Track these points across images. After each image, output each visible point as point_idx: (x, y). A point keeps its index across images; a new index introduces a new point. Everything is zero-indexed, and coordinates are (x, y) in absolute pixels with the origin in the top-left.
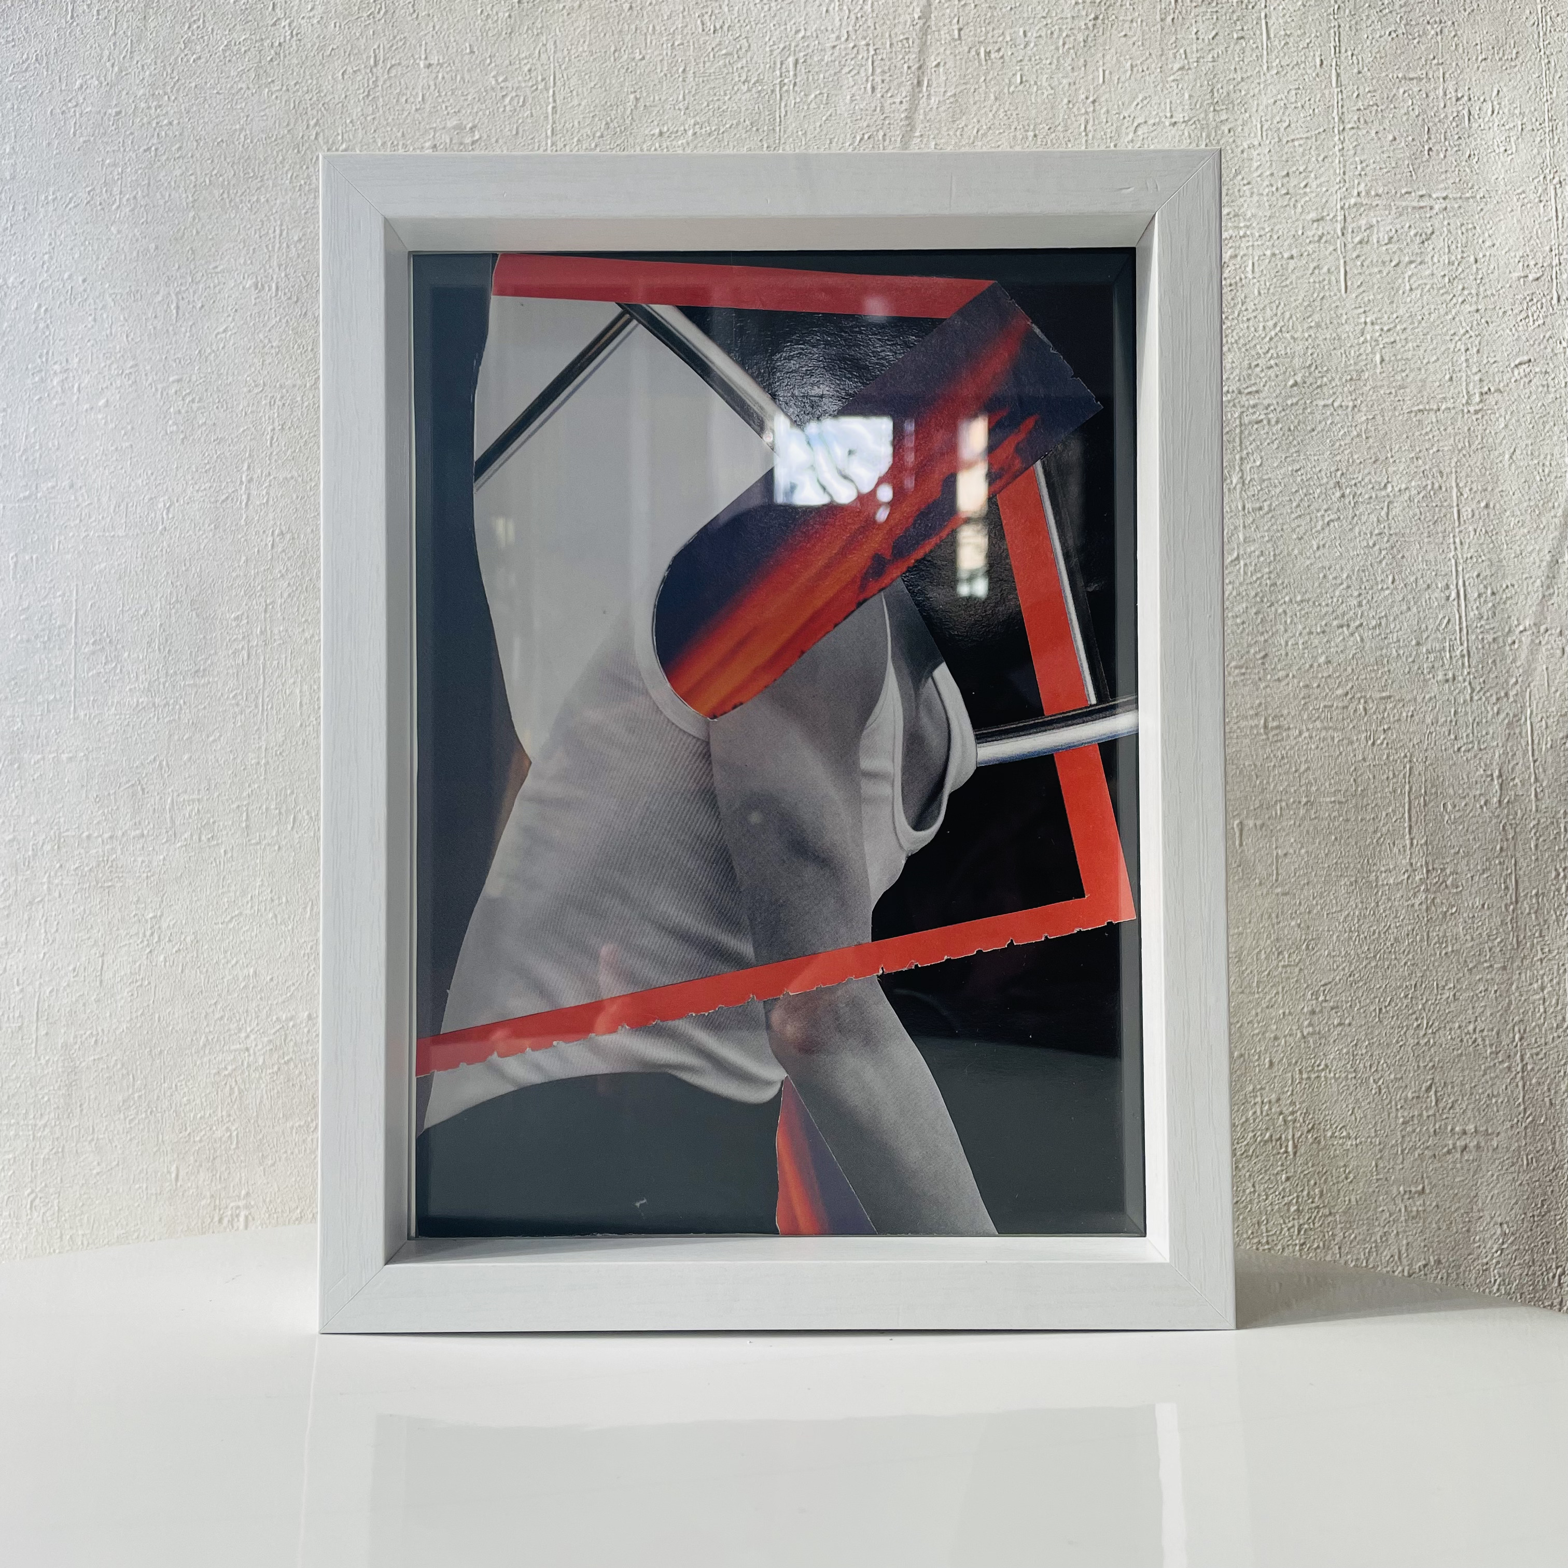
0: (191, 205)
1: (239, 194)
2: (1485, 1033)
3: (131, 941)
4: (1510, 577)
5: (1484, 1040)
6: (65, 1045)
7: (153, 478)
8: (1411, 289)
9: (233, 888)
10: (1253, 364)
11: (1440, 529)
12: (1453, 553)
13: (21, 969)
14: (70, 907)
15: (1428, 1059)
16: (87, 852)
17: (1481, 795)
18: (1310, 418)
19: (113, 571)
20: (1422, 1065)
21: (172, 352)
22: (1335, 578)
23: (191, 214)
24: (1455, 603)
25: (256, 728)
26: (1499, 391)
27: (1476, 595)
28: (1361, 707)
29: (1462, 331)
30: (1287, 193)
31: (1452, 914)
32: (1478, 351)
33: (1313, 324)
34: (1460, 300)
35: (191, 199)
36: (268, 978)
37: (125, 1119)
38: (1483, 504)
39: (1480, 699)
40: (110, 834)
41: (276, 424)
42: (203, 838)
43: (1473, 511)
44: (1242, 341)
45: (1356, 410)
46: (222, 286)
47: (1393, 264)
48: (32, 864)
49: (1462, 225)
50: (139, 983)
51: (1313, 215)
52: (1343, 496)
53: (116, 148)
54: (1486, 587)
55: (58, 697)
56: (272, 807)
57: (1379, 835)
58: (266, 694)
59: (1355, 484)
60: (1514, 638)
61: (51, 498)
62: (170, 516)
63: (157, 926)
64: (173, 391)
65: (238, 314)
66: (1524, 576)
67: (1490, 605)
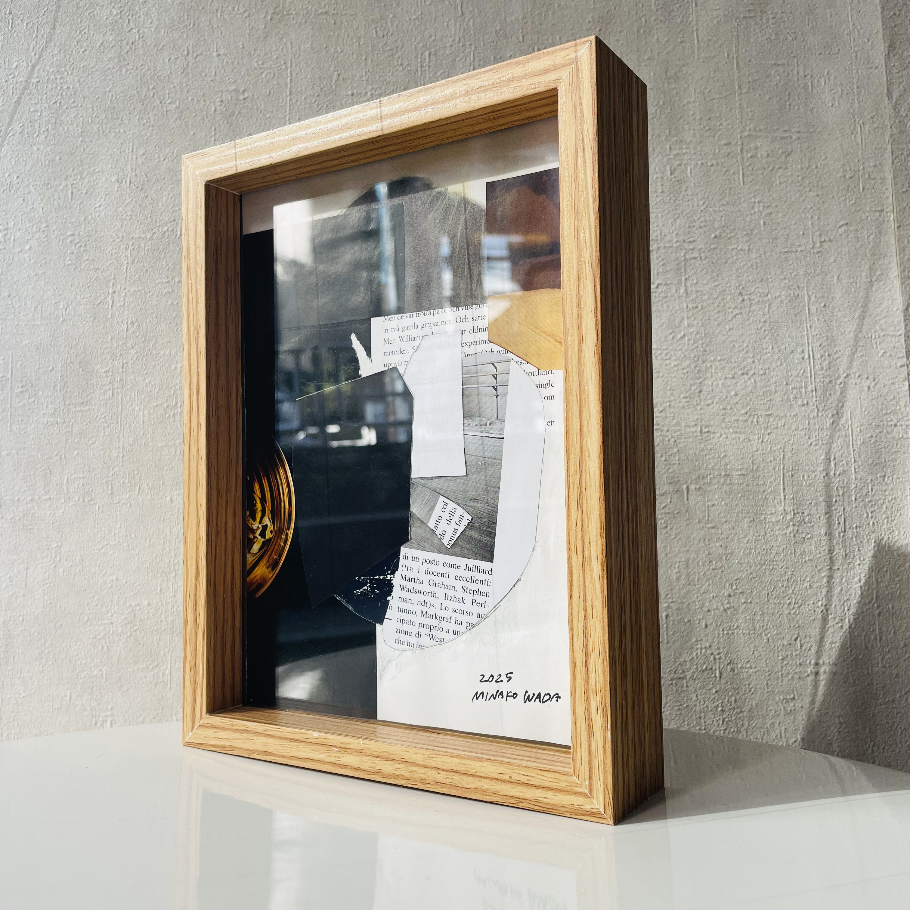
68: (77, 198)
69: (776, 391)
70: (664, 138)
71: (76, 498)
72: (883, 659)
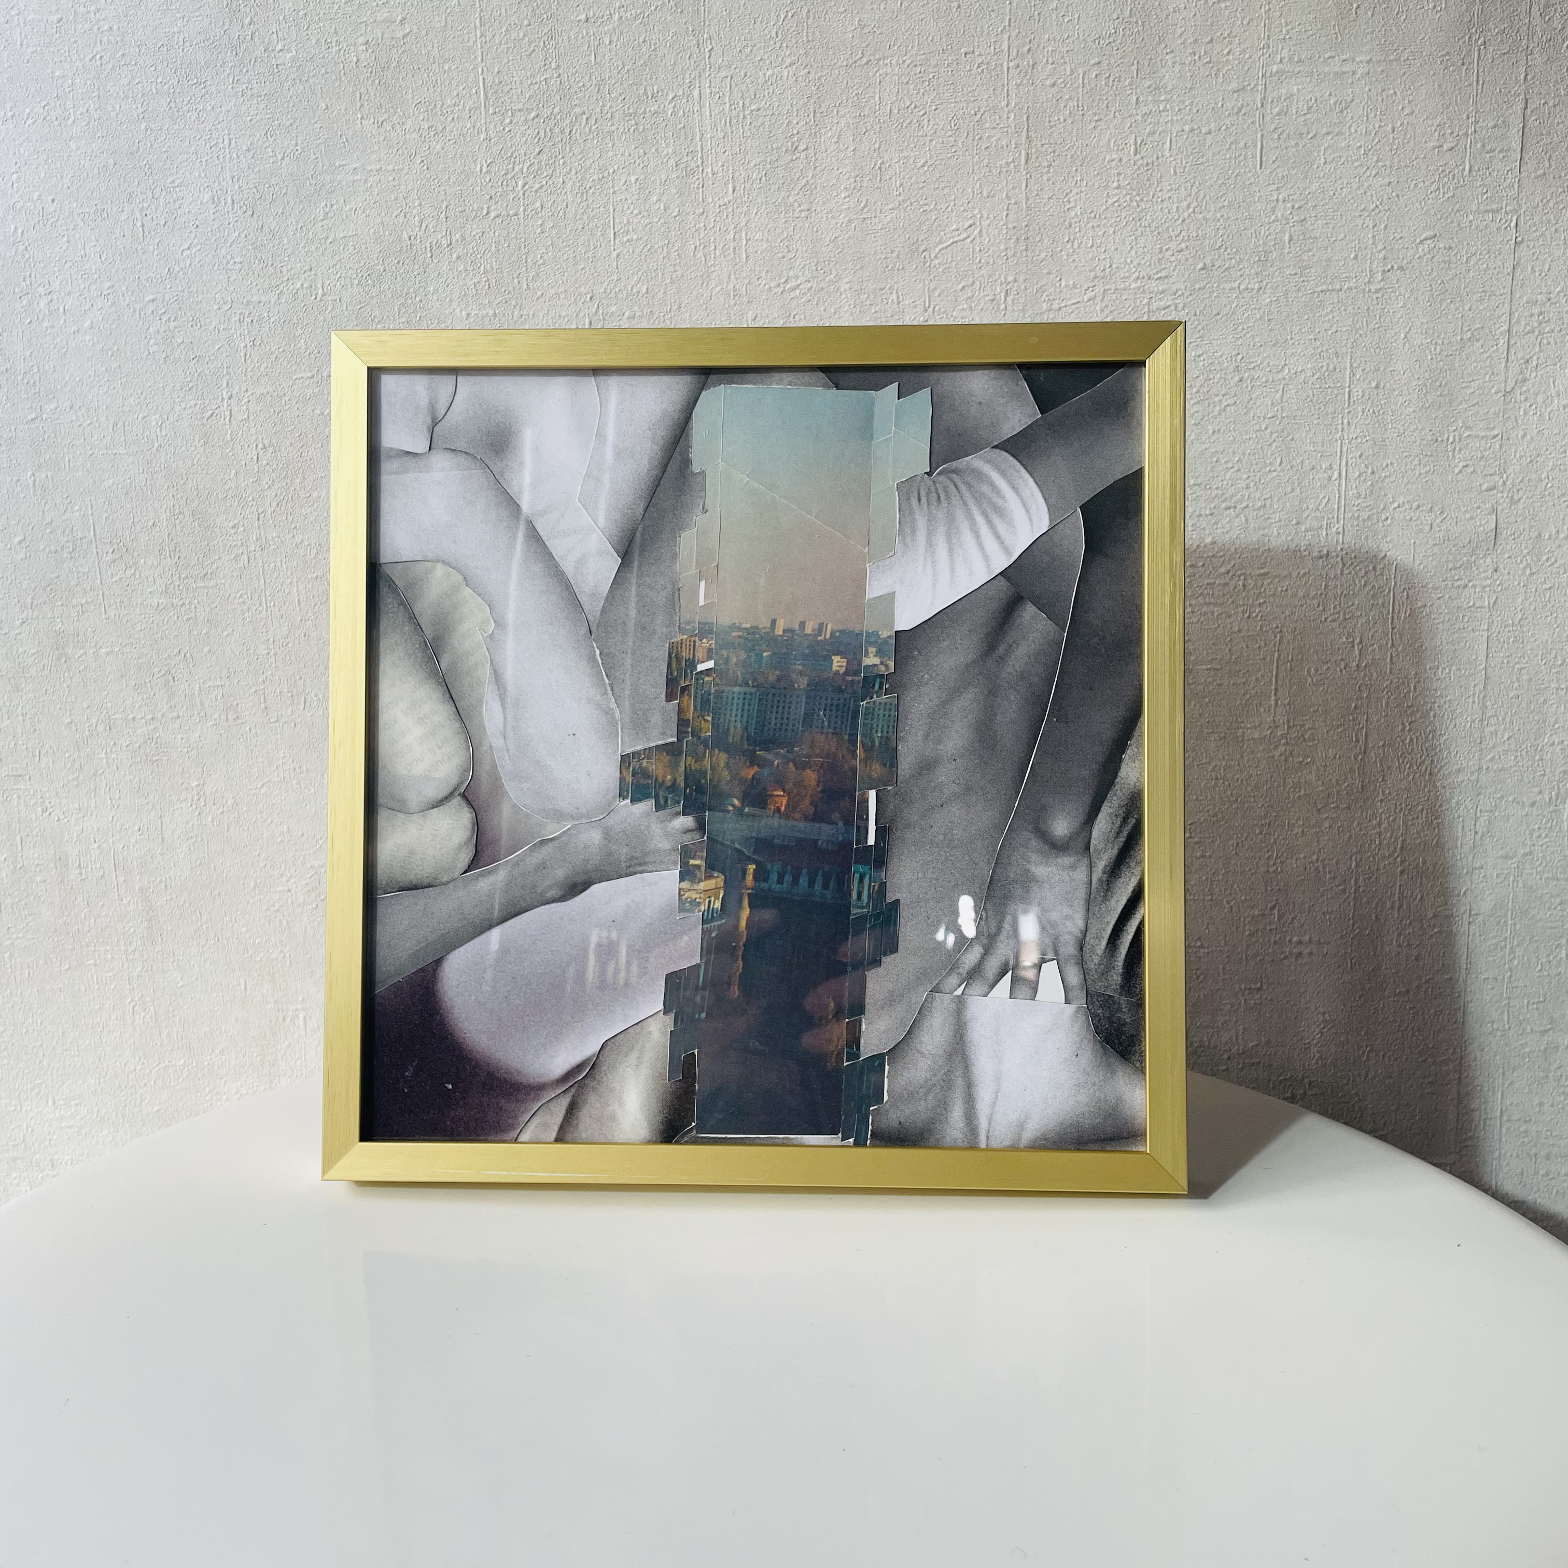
0: (141, 116)
1: (185, 103)
2: (1327, 862)
3: (183, 805)
4: (1391, 456)
5: (1324, 868)
6: (141, 890)
7: (143, 397)
8: (1326, 162)
9: (260, 759)
10: (1164, 248)
11: (1331, 410)
12: (1340, 434)
13: (95, 829)
14: (127, 778)
15: (1275, 884)
16: (134, 732)
17: (1342, 660)
18: (1216, 302)
19: (120, 487)
20: (1269, 888)
21: (144, 271)
22: (1227, 462)
23: (143, 127)
24: (1337, 482)
25: (262, 623)
26: (1401, 268)
27: (1357, 474)
28: (1241, 583)
29: (1372, 207)
30: (1210, 62)
31: (1307, 763)
32: (1386, 227)
33: (1226, 203)
34: (1373, 173)
35: (140, 110)
36: (300, 833)
37: (198, 945)
38: (1373, 384)
39: (1350, 573)
40: (151, 716)
41: (247, 340)
42: (230, 717)
43: (1363, 391)
44: (1154, 225)
45: (1261, 291)
46: (181, 201)
47: (1310, 136)
48: (90, 742)
49: (1383, 91)
50: (194, 840)
51: (1234, 85)
52: (1241, 380)
53: (63, 58)
54: (1366, 467)
55: (89, 600)
56: (285, 690)
57: (1248, 696)
58: (268, 594)
59: (1254, 368)
60: (1388, 514)
61: (55, 419)
62: (164, 434)
63: (201, 793)
64: (150, 311)
65: (199, 230)
66: (1405, 454)
67: (1370, 483)
68: (153, 233)
69: (1279, 534)
70: (1127, 83)
71: (216, 716)
72: (1399, 935)
